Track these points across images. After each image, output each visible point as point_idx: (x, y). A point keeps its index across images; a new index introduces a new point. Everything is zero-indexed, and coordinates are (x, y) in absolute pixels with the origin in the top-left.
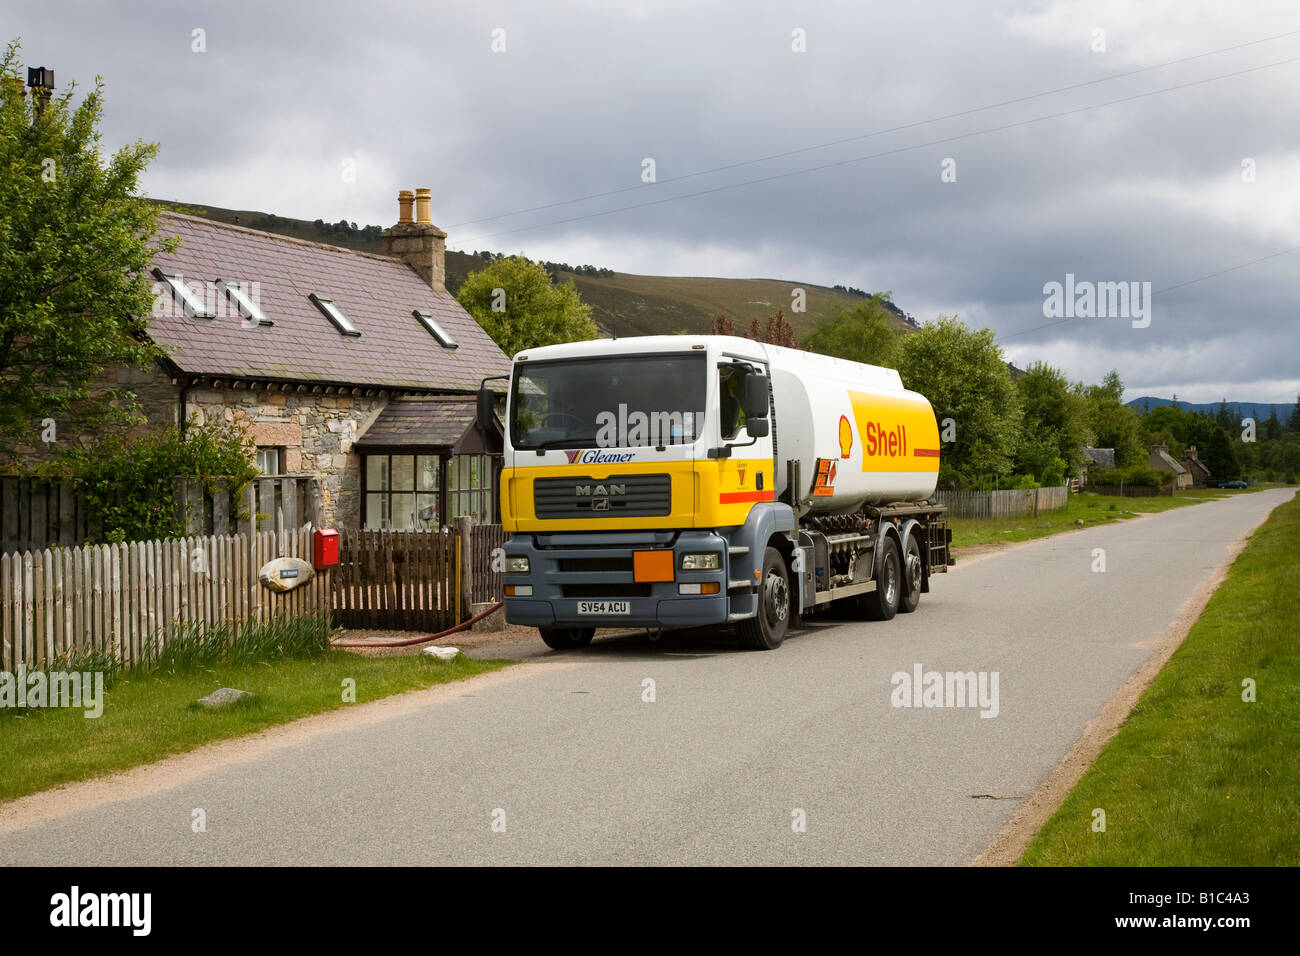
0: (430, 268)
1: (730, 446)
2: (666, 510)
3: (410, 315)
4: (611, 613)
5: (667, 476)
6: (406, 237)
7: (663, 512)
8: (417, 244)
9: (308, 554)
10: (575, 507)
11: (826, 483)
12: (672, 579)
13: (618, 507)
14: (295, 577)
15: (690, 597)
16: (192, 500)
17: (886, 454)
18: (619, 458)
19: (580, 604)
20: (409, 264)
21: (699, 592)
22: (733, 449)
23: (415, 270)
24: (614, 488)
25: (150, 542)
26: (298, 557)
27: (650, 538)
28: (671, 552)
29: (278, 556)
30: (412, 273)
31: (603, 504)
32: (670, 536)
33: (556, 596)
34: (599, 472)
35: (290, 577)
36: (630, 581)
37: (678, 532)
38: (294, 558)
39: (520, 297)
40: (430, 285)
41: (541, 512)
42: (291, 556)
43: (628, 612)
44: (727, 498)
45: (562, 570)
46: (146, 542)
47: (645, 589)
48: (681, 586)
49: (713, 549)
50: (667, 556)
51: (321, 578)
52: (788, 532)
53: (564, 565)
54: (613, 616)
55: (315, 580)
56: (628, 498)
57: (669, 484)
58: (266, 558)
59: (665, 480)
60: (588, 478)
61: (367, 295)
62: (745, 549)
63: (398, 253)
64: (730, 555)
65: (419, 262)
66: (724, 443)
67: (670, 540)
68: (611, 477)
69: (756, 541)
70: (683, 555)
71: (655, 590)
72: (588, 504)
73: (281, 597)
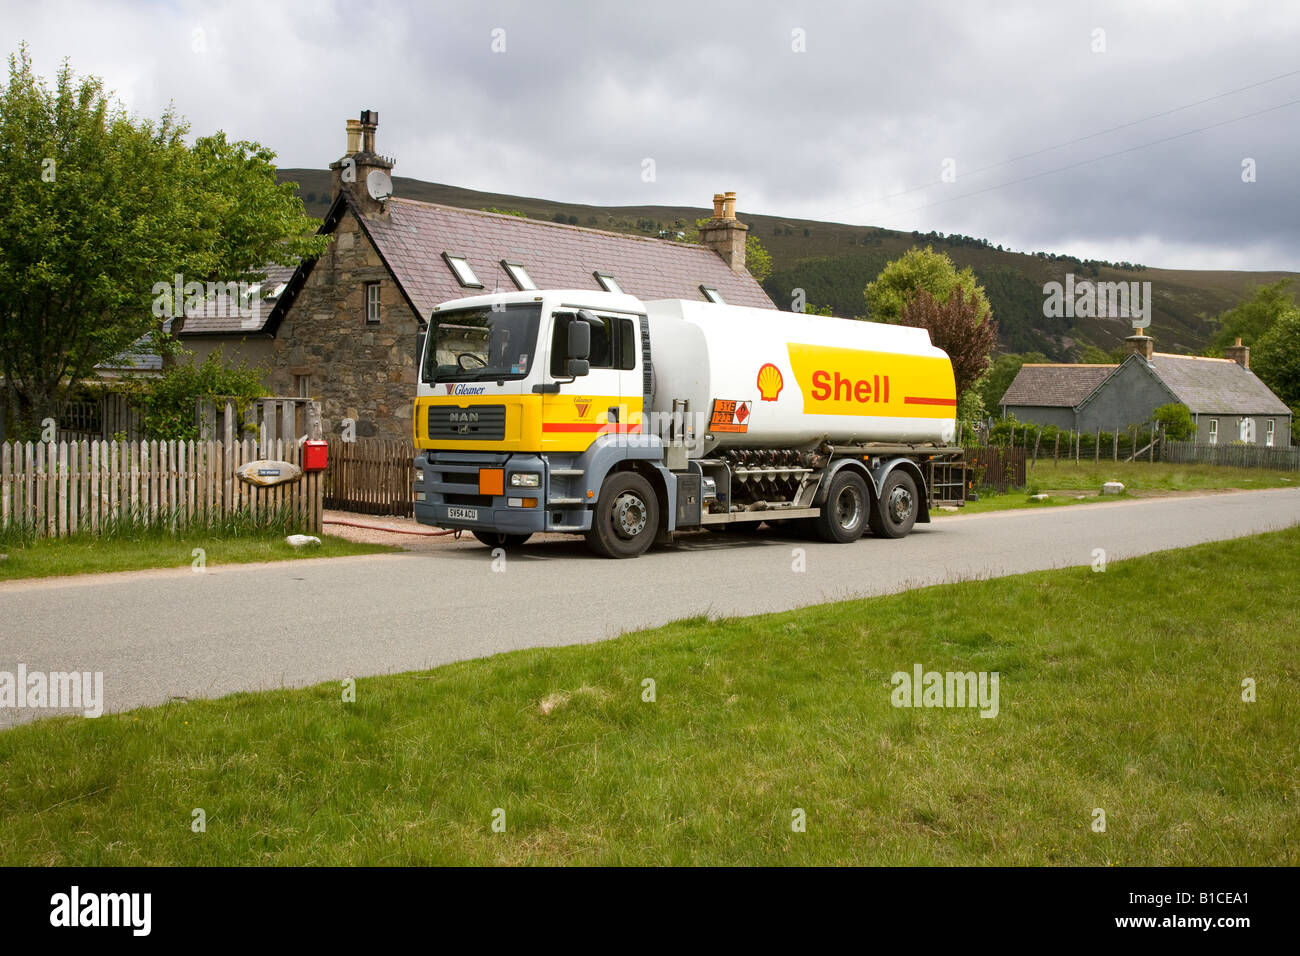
0: (730, 253)
1: (558, 384)
2: (501, 436)
3: (696, 289)
4: (467, 518)
5: (503, 407)
6: (715, 230)
7: (499, 437)
8: (723, 235)
9: (296, 459)
10: (449, 430)
11: (732, 420)
12: (502, 493)
13: (475, 432)
14: (278, 475)
15: (515, 510)
16: (206, 414)
17: (849, 398)
18: (475, 391)
19: (449, 509)
20: (716, 251)
21: (520, 505)
22: (561, 386)
23: (720, 255)
24: (472, 415)
25: (104, 442)
26: (284, 460)
27: (492, 458)
28: (502, 471)
29: (258, 459)
30: (717, 258)
31: (465, 429)
32: (506, 457)
33: (439, 502)
34: (464, 402)
35: (270, 475)
36: (477, 493)
37: (511, 454)
38: (280, 462)
39: (923, 281)
40: (730, 266)
41: (433, 435)
42: (276, 459)
43: (476, 519)
44: (548, 428)
45: (444, 481)
46: (100, 441)
47: (485, 501)
48: (510, 500)
49: (534, 470)
50: (498, 474)
51: (312, 479)
52: (657, 461)
53: (447, 477)
54: (468, 521)
55: (304, 480)
56: (481, 424)
57: (504, 414)
58: (244, 459)
59: (501, 410)
60: (457, 407)
61: (659, 273)
62: (580, 472)
63: (710, 242)
64: (551, 475)
65: (723, 249)
66: (553, 381)
67: (503, 461)
68: (471, 407)
69: (591, 465)
70: (512, 473)
71: (495, 500)
72: (456, 428)
73: (262, 492)
